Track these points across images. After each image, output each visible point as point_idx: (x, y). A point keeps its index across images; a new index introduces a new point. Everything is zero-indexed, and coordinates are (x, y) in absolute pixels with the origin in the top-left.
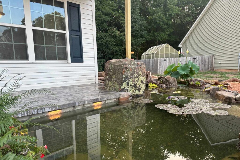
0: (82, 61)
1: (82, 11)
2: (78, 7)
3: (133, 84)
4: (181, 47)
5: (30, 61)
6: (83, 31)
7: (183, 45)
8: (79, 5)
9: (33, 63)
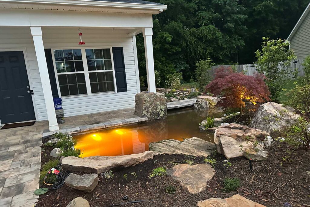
0: (126, 91)
1: (124, 51)
3: (151, 112)
5: (88, 95)
7: (291, 39)
8: (122, 48)
9: (90, 96)
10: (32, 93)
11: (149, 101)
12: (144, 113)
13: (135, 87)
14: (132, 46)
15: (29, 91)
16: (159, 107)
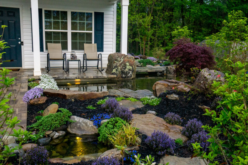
0: (103, 51)
3: (120, 71)
5: (68, 51)
6: (105, 30)
8: (103, 13)
9: (70, 52)
10: (22, 44)
11: (119, 61)
12: (114, 71)
14: (113, 12)
15: (19, 43)
16: (128, 67)
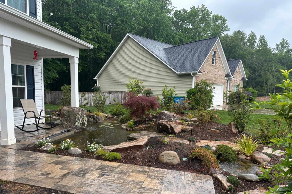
1: (35, 70)
2: (33, 68)
3: (81, 123)
4: (97, 80)
6: (36, 84)
7: (98, 77)
12: (77, 124)
13: (40, 104)
14: (40, 67)
